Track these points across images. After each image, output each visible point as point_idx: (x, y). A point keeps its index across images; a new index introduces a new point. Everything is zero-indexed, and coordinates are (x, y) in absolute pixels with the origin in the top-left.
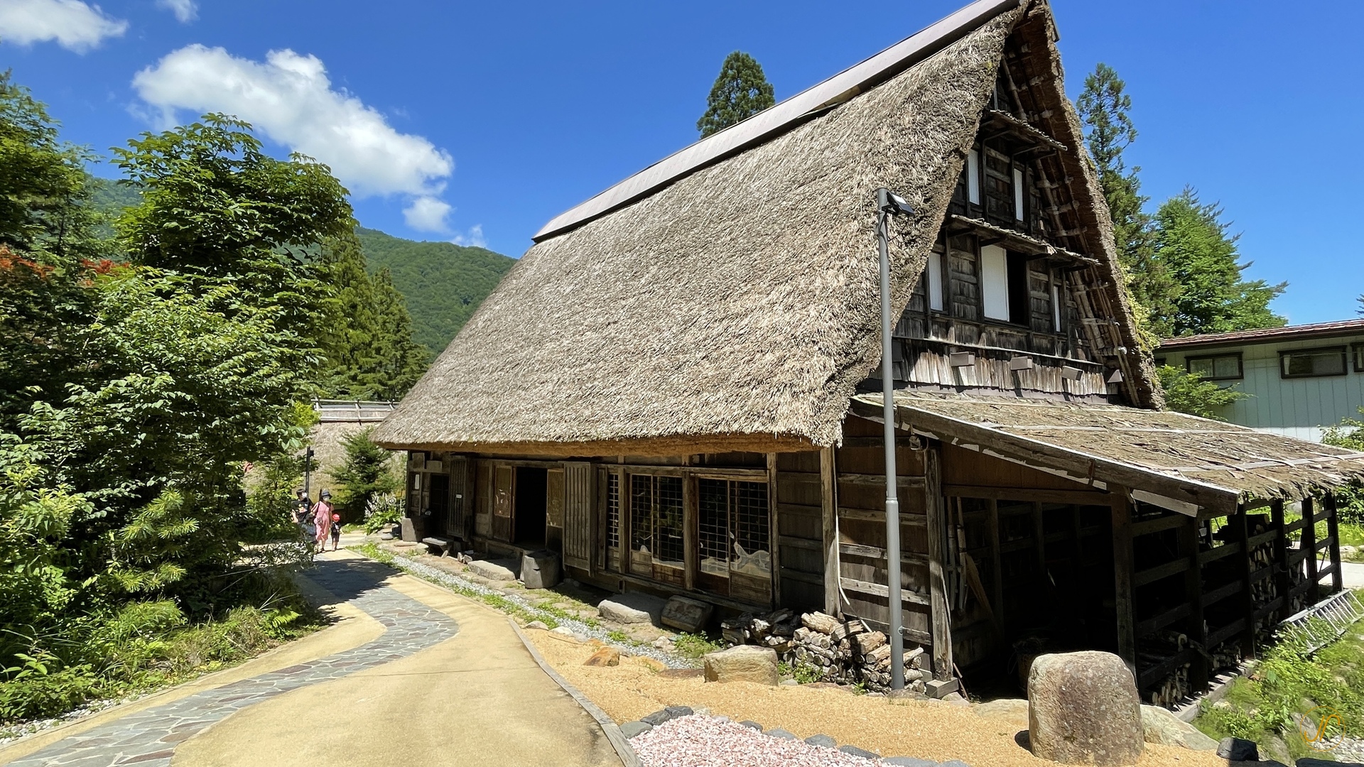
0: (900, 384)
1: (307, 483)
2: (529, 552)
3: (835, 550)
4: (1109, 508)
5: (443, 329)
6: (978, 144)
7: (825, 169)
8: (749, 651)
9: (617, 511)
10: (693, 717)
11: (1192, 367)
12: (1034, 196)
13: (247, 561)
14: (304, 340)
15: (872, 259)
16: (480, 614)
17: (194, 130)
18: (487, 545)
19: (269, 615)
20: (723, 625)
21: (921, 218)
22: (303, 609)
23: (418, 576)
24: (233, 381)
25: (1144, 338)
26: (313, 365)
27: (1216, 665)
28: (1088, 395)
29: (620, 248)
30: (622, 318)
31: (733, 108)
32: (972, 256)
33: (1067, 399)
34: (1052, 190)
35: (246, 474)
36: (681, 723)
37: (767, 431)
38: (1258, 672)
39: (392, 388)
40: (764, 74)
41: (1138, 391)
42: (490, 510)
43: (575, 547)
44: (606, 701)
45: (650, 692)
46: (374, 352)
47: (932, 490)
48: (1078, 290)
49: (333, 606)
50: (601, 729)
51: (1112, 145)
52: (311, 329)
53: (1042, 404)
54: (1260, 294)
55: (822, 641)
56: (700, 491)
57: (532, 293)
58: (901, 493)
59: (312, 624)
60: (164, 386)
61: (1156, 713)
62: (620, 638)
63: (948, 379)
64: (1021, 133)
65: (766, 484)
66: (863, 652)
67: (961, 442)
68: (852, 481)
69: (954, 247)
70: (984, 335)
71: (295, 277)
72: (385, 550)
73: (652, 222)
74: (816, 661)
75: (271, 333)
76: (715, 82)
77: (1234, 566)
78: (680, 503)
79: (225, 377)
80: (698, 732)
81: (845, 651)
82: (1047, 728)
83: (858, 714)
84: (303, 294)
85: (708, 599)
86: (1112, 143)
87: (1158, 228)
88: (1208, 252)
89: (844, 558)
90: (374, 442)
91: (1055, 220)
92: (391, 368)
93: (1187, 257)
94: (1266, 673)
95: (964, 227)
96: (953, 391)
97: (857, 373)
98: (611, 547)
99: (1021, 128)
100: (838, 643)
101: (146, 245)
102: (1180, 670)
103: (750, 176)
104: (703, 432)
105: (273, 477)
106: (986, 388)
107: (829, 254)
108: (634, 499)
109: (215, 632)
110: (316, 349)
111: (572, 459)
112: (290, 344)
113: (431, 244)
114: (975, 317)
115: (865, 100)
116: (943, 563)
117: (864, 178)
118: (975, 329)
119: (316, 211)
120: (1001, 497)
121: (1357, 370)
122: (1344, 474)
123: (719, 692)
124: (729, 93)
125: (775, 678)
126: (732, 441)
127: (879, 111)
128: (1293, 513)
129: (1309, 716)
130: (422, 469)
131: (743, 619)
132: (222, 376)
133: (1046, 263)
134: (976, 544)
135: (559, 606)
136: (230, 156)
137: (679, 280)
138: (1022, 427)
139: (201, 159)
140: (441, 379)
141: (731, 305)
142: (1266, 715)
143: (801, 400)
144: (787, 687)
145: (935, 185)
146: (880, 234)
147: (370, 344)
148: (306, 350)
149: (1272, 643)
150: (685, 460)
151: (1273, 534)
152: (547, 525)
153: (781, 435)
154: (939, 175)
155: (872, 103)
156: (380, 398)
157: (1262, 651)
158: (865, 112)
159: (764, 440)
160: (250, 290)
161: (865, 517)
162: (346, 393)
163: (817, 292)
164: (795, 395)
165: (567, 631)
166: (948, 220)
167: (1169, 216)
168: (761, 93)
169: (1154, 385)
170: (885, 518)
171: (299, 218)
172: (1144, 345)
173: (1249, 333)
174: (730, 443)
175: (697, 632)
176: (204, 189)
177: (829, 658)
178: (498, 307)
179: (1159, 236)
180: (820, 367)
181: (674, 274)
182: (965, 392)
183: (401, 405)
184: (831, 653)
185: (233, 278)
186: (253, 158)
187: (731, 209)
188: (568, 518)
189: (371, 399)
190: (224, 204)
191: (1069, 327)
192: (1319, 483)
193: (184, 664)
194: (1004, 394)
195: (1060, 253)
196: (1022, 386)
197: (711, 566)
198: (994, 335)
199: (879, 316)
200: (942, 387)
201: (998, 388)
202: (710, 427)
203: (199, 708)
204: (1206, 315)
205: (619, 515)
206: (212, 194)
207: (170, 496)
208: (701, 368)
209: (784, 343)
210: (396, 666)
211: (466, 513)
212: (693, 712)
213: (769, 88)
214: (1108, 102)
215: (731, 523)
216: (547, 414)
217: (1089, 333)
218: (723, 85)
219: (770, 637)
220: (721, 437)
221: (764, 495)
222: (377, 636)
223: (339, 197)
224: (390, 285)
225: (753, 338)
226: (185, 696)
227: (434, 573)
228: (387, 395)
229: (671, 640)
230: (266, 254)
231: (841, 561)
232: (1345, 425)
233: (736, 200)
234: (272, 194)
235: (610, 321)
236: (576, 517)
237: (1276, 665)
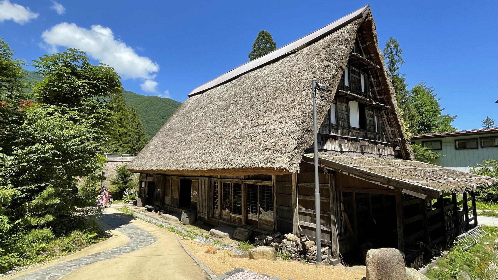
0: (320, 150)
2: (184, 211)
3: (297, 211)
4: (395, 196)
5: (154, 128)
6: (348, 65)
7: (294, 73)
8: (265, 248)
9: (217, 196)
10: (244, 273)
11: (424, 145)
12: (368, 84)
13: (78, 214)
14: (103, 132)
15: (311, 105)
16: (166, 234)
17: (64, 54)
18: (169, 208)
19: (86, 234)
20: (256, 238)
21: (328, 91)
22: (99, 232)
23: (142, 220)
25: (407, 135)
26: (106, 141)
27: (433, 253)
28: (387, 155)
29: (220, 100)
30: (220, 125)
31: (261, 50)
32: (346, 105)
33: (380, 156)
34: (374, 82)
35: (78, 181)
36: (240, 274)
37: (272, 167)
38: (448, 256)
39: (134, 150)
40: (273, 38)
41: (405, 153)
42: (170, 195)
43: (201, 209)
44: (212, 266)
45: (229, 263)
46: (128, 136)
47: (332, 188)
48: (384, 117)
49: (110, 231)
50: (210, 277)
51: (395, 66)
52: (105, 128)
53: (371, 158)
54: (448, 120)
55: (292, 244)
56: (248, 189)
57: (187, 115)
58: (320, 190)
59: (102, 238)
60: (50, 148)
61: (411, 271)
62: (218, 243)
63: (338, 149)
64: (363, 62)
65: (272, 186)
66: (307, 248)
67: (342, 171)
68: (303, 185)
69: (340, 101)
70: (350, 133)
71: (100, 109)
72: (130, 210)
73: (232, 90)
74: (290, 252)
75: (90, 129)
76: (255, 41)
77: (439, 217)
78: (241, 193)
79: (73, 145)
80: (246, 278)
81: (300, 248)
82: (372, 276)
83: (305, 271)
84: (103, 115)
85: (250, 228)
86: (395, 65)
87: (412, 95)
88: (429, 104)
89: (300, 213)
90: (127, 169)
91: (375, 92)
92: (134, 142)
93: (422, 106)
94: (451, 256)
95: (343, 94)
96: (339, 153)
97: (305, 146)
98: (215, 209)
99: (363, 60)
100: (298, 245)
101: (44, 96)
102: (421, 255)
103: (267, 75)
104: (249, 167)
105: (88, 182)
106: (351, 152)
107: (295, 103)
108: (224, 191)
109: (65, 241)
110: (107, 135)
111: (201, 176)
112: (97, 133)
113: (150, 97)
114: (347, 126)
115: (309, 48)
116: (336, 216)
117: (308, 76)
118: (347, 131)
119: (108, 85)
120: (356, 192)
121: (482, 147)
122: (477, 184)
123: (254, 263)
124: (260, 45)
125: (275, 258)
126: (260, 170)
127: (313, 53)
128: (460, 198)
129: (467, 272)
130: (145, 180)
131: (263, 236)
132: (71, 145)
133: (372, 108)
134: (348, 208)
135: (195, 231)
136: (77, 64)
137: (241, 111)
138: (364, 166)
139: (66, 64)
140: (153, 146)
141: (260, 121)
142: (451, 271)
143: (285, 156)
144: (279, 261)
145: (333, 79)
146: (313, 97)
147: (127, 133)
148: (103, 135)
149: (453, 245)
150: (242, 177)
151: (452, 205)
152: (191, 201)
153: (277, 168)
154: (335, 76)
155: (311, 50)
156: (130, 153)
157: (450, 248)
158: (308, 53)
159: (271, 170)
160: (83, 113)
161: (308, 198)
162: (117, 151)
163: (291, 117)
164: (282, 154)
165: (198, 240)
166: (337, 92)
167: (416, 91)
168: (271, 45)
169: (411, 151)
170: (315, 199)
171: (102, 87)
172: (407, 137)
173: (444, 133)
174: (259, 171)
175: (246, 241)
176: (67, 76)
177: (294, 251)
178: (175, 120)
179: (412, 98)
180: (292, 144)
181: (239, 109)
182: (344, 153)
183: (138, 156)
184: (295, 249)
185: (77, 108)
186: (85, 65)
187: (260, 86)
188: (199, 198)
189: (127, 153)
190: (74, 81)
191: (381, 131)
192: (469, 187)
193: (53, 253)
194: (357, 154)
195: (377, 104)
196: (364, 151)
197: (251, 216)
198: (354, 133)
199: (313, 126)
200: (335, 151)
201: (355, 152)
202: (252, 165)
203: (58, 270)
204: (429, 127)
205: (218, 197)
206: (70, 77)
207: (50, 189)
208: (249, 144)
209: (279, 135)
210: (134, 253)
211: (161, 196)
212: (244, 271)
213: (274, 43)
214: (394, 51)
215: (259, 200)
216: (192, 160)
217: (388, 133)
218: (258, 42)
219: (273, 243)
220: (256, 169)
221: (271, 190)
222: (127, 242)
223: (117, 79)
224: (135, 111)
225: (268, 133)
226: (53, 265)
227: (149, 219)
228: (132, 152)
229: (236, 244)
230: (89, 100)
231: (299, 214)
232: (478, 166)
233: (262, 83)
234: (92, 78)
235: (216, 126)
236: (202, 198)
237: (454, 253)
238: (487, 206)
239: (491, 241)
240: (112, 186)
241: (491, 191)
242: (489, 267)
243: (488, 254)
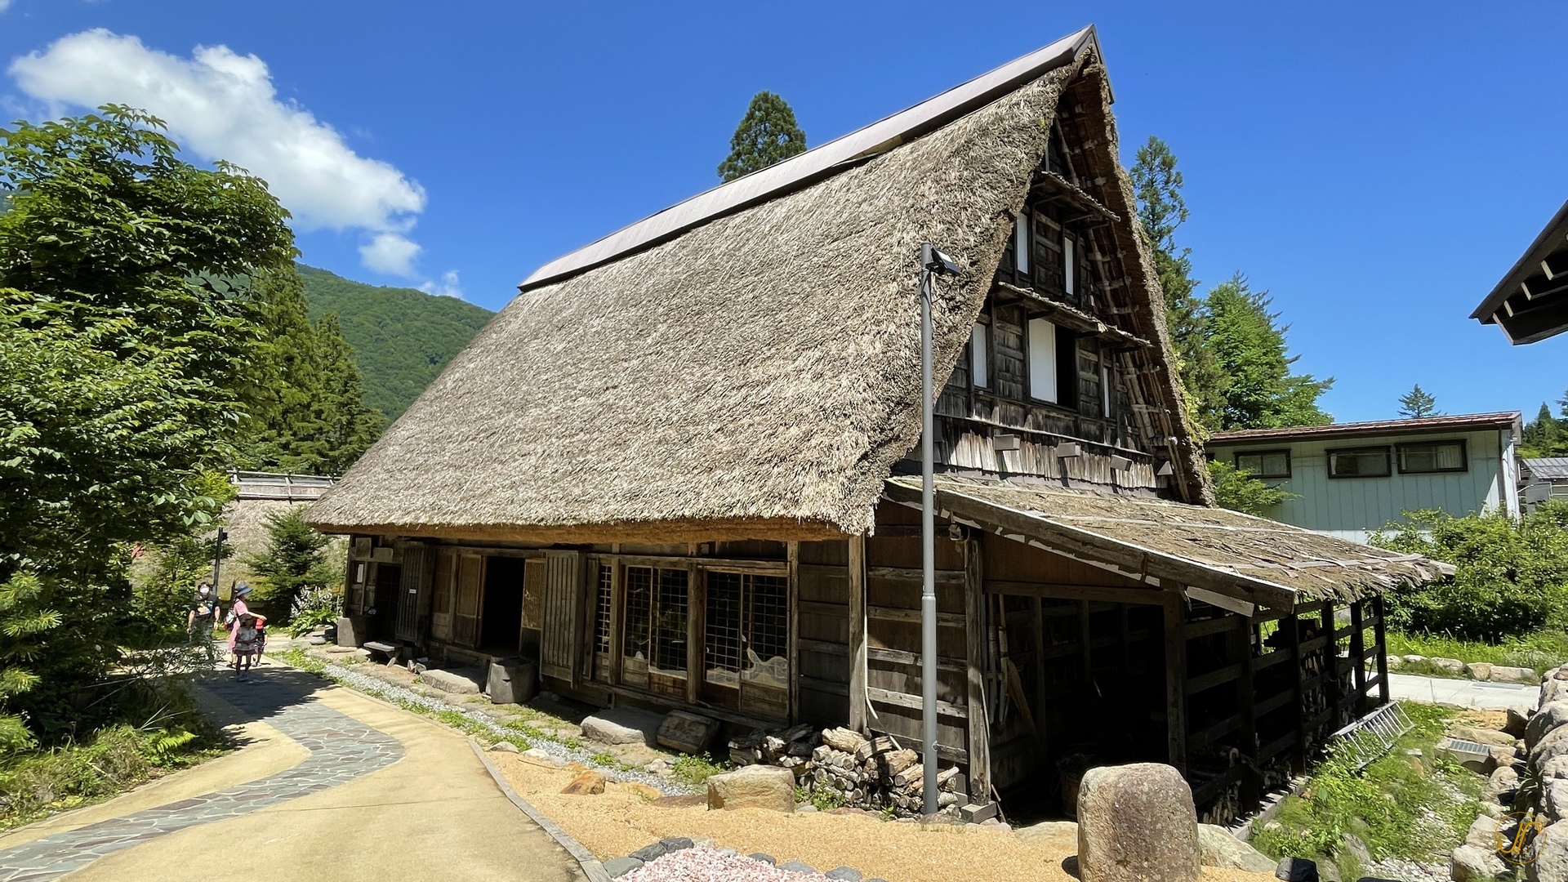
0: (940, 468)
1: (217, 574)
2: (498, 659)
3: (862, 656)
4: (1161, 607)
5: (403, 392)
6: (1028, 208)
7: (862, 223)
8: (761, 772)
9: (608, 609)
10: (693, 851)
11: (1241, 464)
12: (1085, 268)
13: (127, 669)
14: (221, 391)
15: (913, 325)
16: (433, 735)
17: (88, 123)
18: (445, 651)
19: (152, 737)
20: (731, 745)
21: (967, 283)
22: (200, 730)
23: (355, 689)
24: (121, 435)
25: (1195, 428)
26: (232, 423)
27: (1268, 782)
28: (1137, 488)
29: (623, 302)
30: (623, 382)
31: (759, 155)
32: (1020, 330)
33: (1116, 492)
34: (1103, 263)
35: (134, 561)
36: (680, 857)
37: (789, 516)
38: (1309, 790)
39: (334, 460)
40: (796, 119)
41: (1188, 485)
42: (451, 609)
43: (556, 653)
44: (588, 834)
45: (642, 823)
46: (313, 415)
47: (973, 585)
48: (1128, 374)
49: (242, 726)
50: (580, 867)
51: (1163, 224)
52: (232, 379)
53: (1090, 495)
54: (1307, 390)
55: (846, 760)
56: (708, 586)
57: (516, 348)
58: (939, 590)
59: (212, 748)
60: (24, 440)
61: (1213, 832)
62: (607, 761)
63: (991, 464)
64: (1073, 199)
65: (785, 579)
66: (892, 773)
67: (1005, 531)
68: (883, 575)
69: (1001, 319)
70: (1030, 416)
71: (214, 314)
72: (314, 657)
73: (663, 274)
74: (838, 785)
75: (177, 379)
76: (739, 124)
77: (1284, 674)
78: (685, 601)
79: (112, 431)
80: (699, 868)
81: (870, 772)
82: (1098, 851)
83: (887, 842)
84: (223, 335)
85: (714, 714)
86: (1163, 221)
87: (1208, 314)
88: (1257, 343)
89: (873, 664)
90: (308, 523)
91: (1106, 296)
92: (334, 437)
93: (1236, 347)
94: (1318, 790)
95: (1012, 296)
96: (996, 477)
97: (893, 453)
98: (599, 653)
99: (1074, 193)
100: (863, 763)
101: (12, 262)
102: (1232, 787)
103: (777, 227)
104: (715, 516)
105: (170, 566)
106: (1031, 475)
107: (864, 317)
108: (630, 595)
109: (78, 758)
110: (236, 404)
111: (557, 547)
112: (202, 395)
113: (393, 290)
114: (1020, 397)
115: (908, 151)
116: (983, 670)
117: (905, 235)
118: (1021, 410)
119: (245, 235)
120: (1047, 594)
121: (1401, 472)
122: (1394, 577)
123: (725, 820)
124: (756, 136)
125: (792, 803)
126: (749, 527)
127: (922, 164)
128: (1342, 617)
129: (1360, 836)
130: (367, 558)
131: (754, 737)
132: (106, 429)
133: (1096, 342)
134: (1020, 647)
135: (533, 724)
136: (134, 159)
137: (692, 341)
138: (1071, 518)
139: (96, 159)
140: (397, 448)
141: (751, 371)
142: (1317, 836)
143: (830, 481)
144: (805, 814)
145: (983, 247)
146: (923, 294)
147: (308, 406)
148: (223, 403)
149: (1321, 758)
150: (692, 549)
151: (1322, 641)
152: (522, 626)
153: (805, 520)
154: (987, 237)
155: (915, 155)
156: (318, 472)
157: (1312, 767)
158: (908, 165)
159: (785, 526)
160: (153, 327)
161: (898, 617)
162: (275, 464)
163: (851, 360)
164: (822, 474)
165: (542, 754)
166: (995, 288)
167: (1220, 302)
168: (791, 140)
169: (1204, 479)
170: (921, 617)
171: (223, 241)
172: (1195, 436)
173: (1295, 430)
174: (747, 529)
175: (699, 753)
176: (96, 197)
177: (853, 781)
178: (472, 365)
179: (1209, 323)
180: (850, 444)
181: (686, 334)
182: (1009, 479)
183: (344, 480)
184: (855, 775)
185: (130, 310)
186: (165, 164)
187: (755, 263)
188: (548, 618)
189: (307, 472)
190: (123, 217)
191: (1119, 413)
192: (1370, 584)
193: (29, 801)
194: (1050, 483)
195: (1111, 331)
196: (1069, 476)
197: (718, 676)
198: (1040, 417)
199: (920, 389)
200: (984, 472)
201: (1043, 476)
202: (723, 509)
203: (45, 856)
204: (1255, 409)
205: (611, 614)
206: (107, 204)
207: (25, 581)
208: (714, 442)
209: (811, 416)
210: (321, 798)
211: (420, 612)
212: (693, 844)
213: (801, 135)
214: (1160, 177)
215: (744, 624)
216: (527, 492)
217: (1139, 421)
218: (749, 128)
219: (785, 757)
220: (736, 521)
221: (783, 591)
222: (298, 762)
223: (278, 219)
224: (338, 335)
225: (776, 409)
226: (28, 841)
227: (377, 686)
228: (327, 469)
229: (668, 764)
230: (175, 282)
231: (869, 667)
232: (1389, 529)
233: (761, 253)
234: (188, 209)
235: (609, 385)
236: (558, 617)
237: (1327, 782)
238: (1413, 645)
239: (1425, 747)
240: (252, 579)
241: (1425, 600)
242: (1421, 821)
243: (1418, 784)
